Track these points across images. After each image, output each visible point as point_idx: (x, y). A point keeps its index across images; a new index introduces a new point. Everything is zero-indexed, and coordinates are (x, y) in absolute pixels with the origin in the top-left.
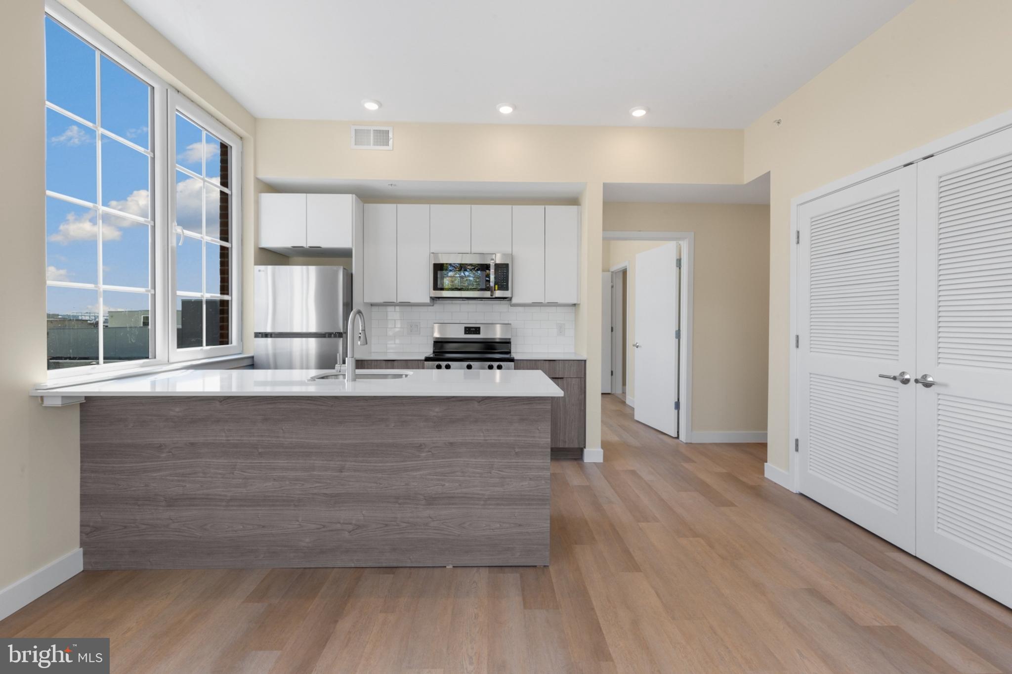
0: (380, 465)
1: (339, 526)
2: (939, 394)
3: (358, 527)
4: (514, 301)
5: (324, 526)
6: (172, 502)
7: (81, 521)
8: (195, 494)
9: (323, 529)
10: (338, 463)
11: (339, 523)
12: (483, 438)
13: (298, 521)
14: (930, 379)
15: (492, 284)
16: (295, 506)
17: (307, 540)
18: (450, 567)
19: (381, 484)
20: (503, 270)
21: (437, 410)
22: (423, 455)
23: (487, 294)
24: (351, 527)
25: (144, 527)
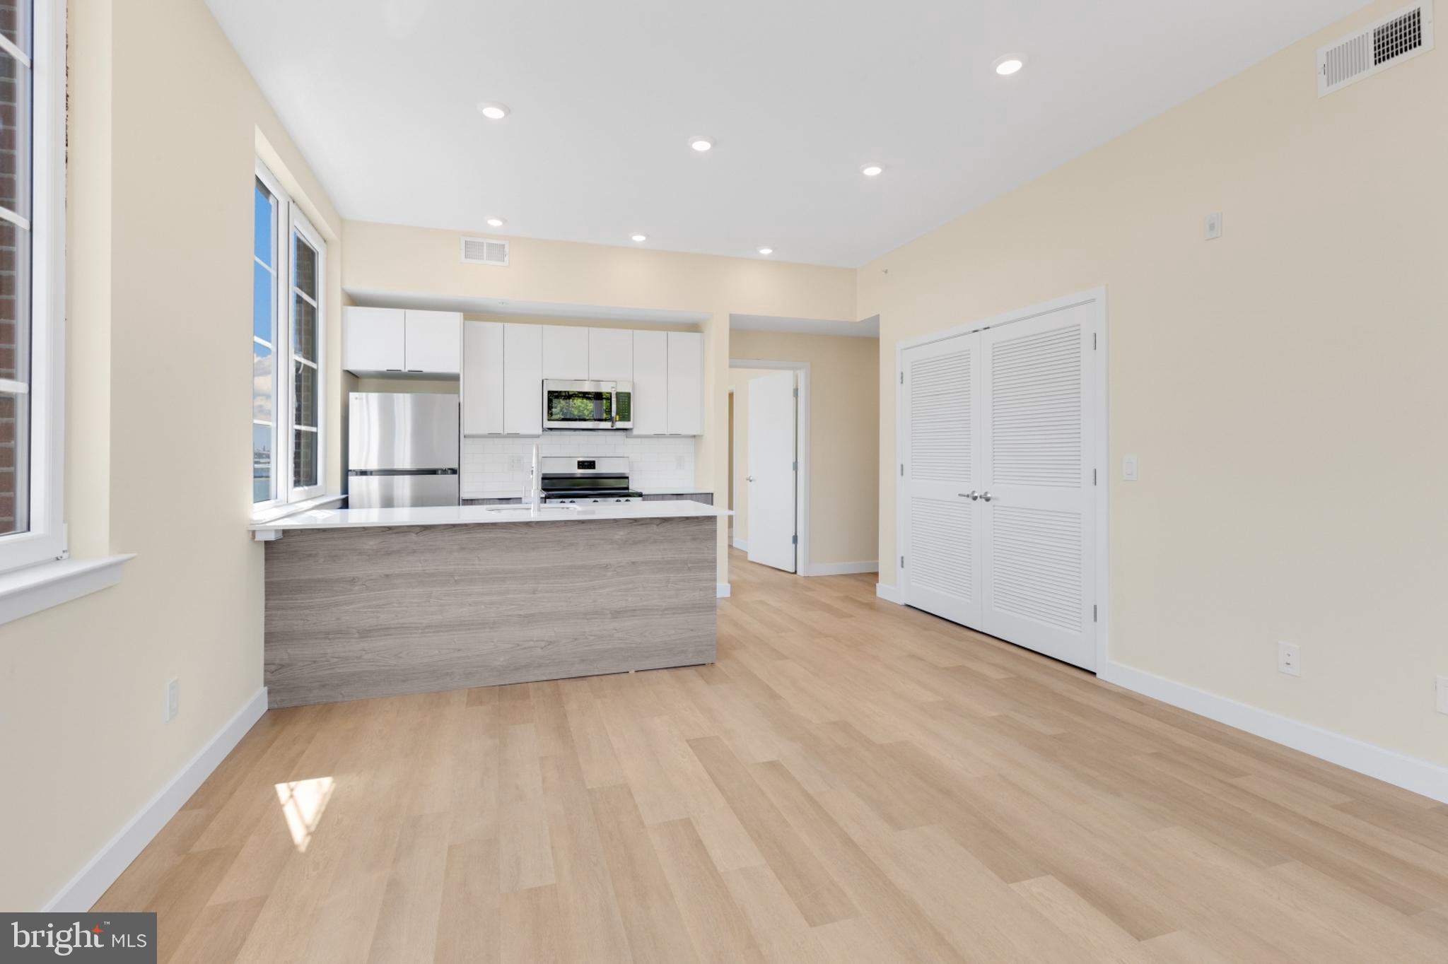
0: (571, 585)
1: (531, 644)
2: (994, 506)
3: (550, 643)
4: (635, 432)
5: (518, 645)
6: (365, 634)
7: (265, 660)
8: (390, 624)
9: (518, 648)
10: (531, 585)
11: (533, 641)
12: (660, 557)
13: (493, 642)
14: (989, 495)
15: (614, 414)
16: (491, 628)
17: (502, 659)
18: (633, 671)
19: (570, 602)
20: (625, 402)
21: (622, 533)
22: (609, 574)
23: (607, 425)
24: (543, 644)
25: (335, 660)
